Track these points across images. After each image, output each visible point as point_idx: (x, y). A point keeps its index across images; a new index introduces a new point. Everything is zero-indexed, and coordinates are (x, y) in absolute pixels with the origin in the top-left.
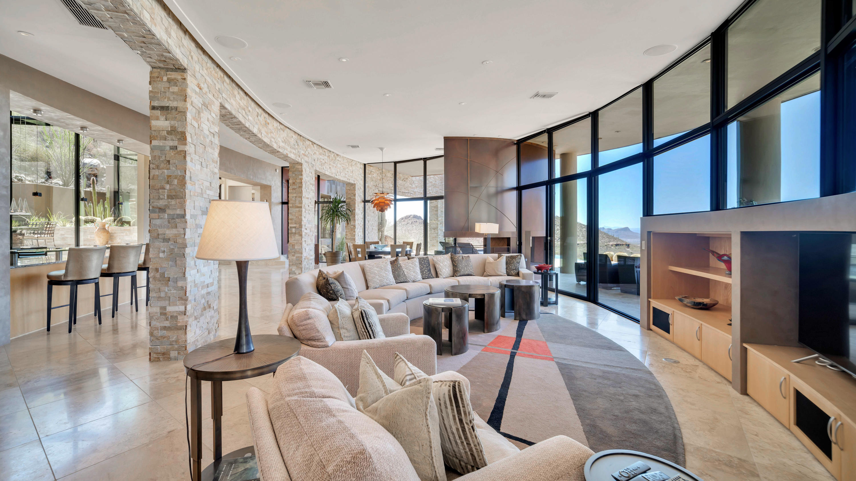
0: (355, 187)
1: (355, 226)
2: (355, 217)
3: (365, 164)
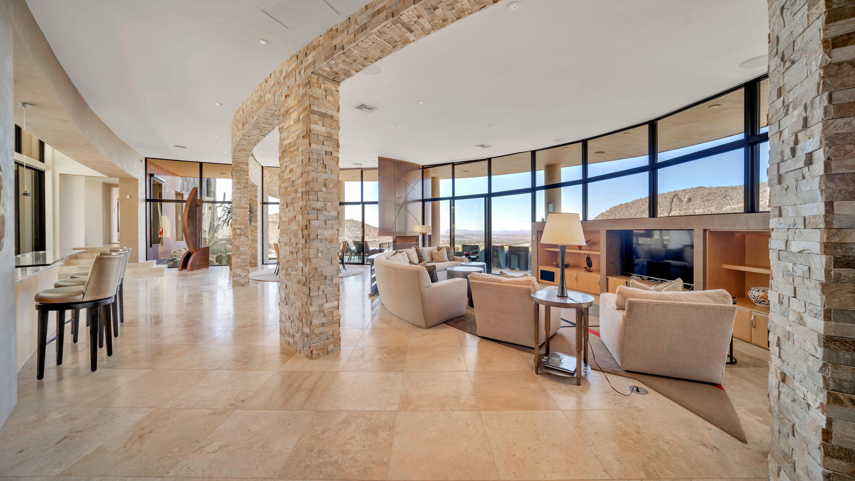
0: (257, 189)
1: (257, 228)
2: (257, 218)
3: (263, 167)
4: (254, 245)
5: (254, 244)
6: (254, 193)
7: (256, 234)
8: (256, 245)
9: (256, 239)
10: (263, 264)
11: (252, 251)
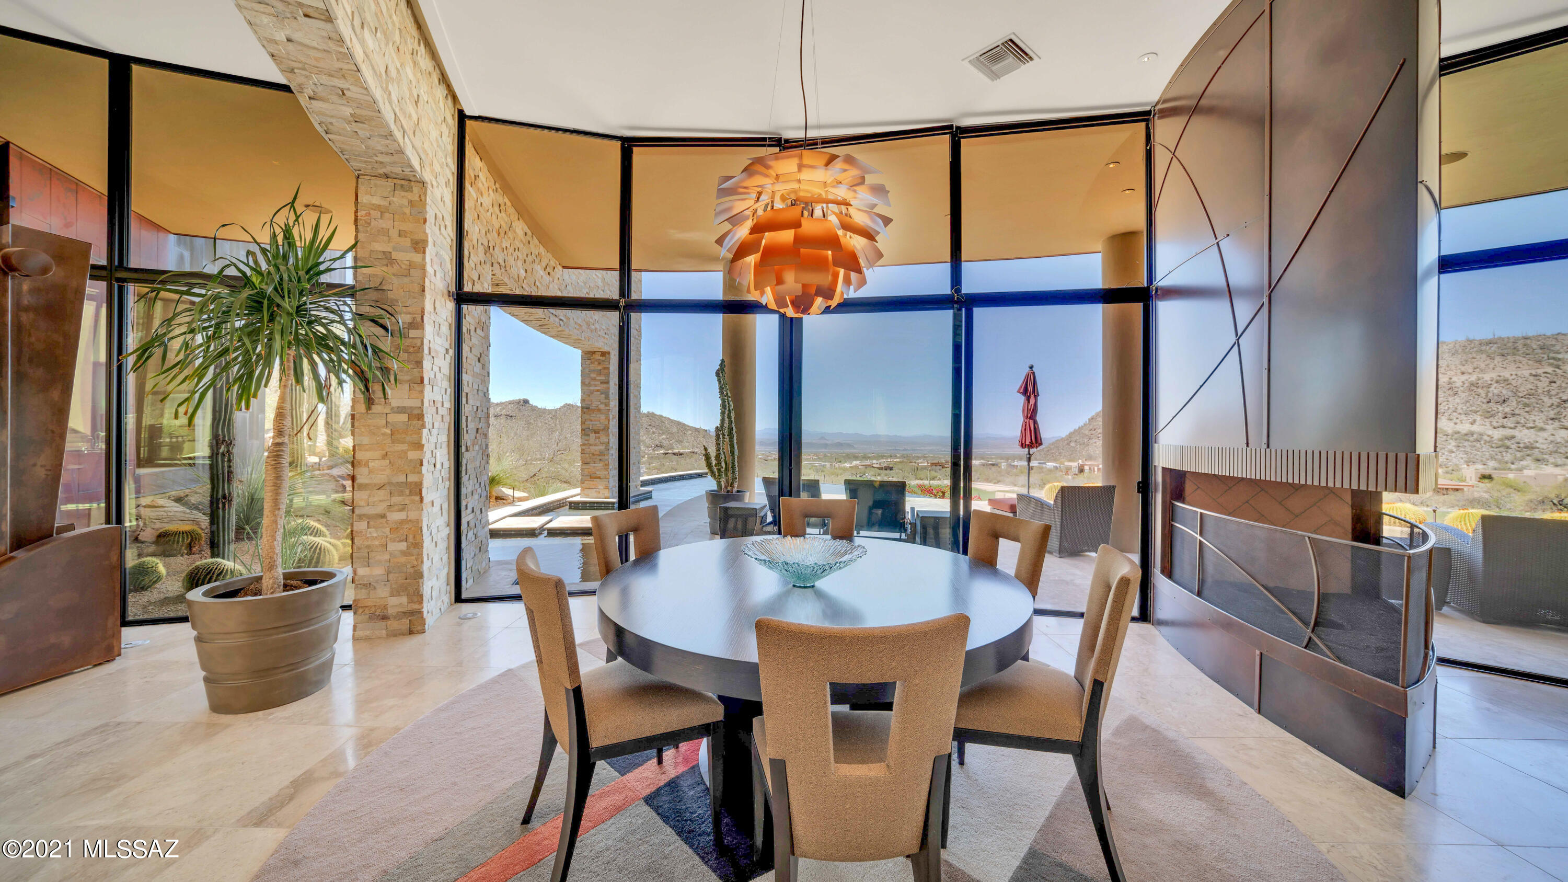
1: (420, 417)
2: (419, 364)
3: (462, 117)
4: (401, 516)
5: (403, 508)
6: (404, 227)
7: (412, 455)
8: (412, 515)
9: (412, 478)
10: (458, 599)
11: (393, 547)
